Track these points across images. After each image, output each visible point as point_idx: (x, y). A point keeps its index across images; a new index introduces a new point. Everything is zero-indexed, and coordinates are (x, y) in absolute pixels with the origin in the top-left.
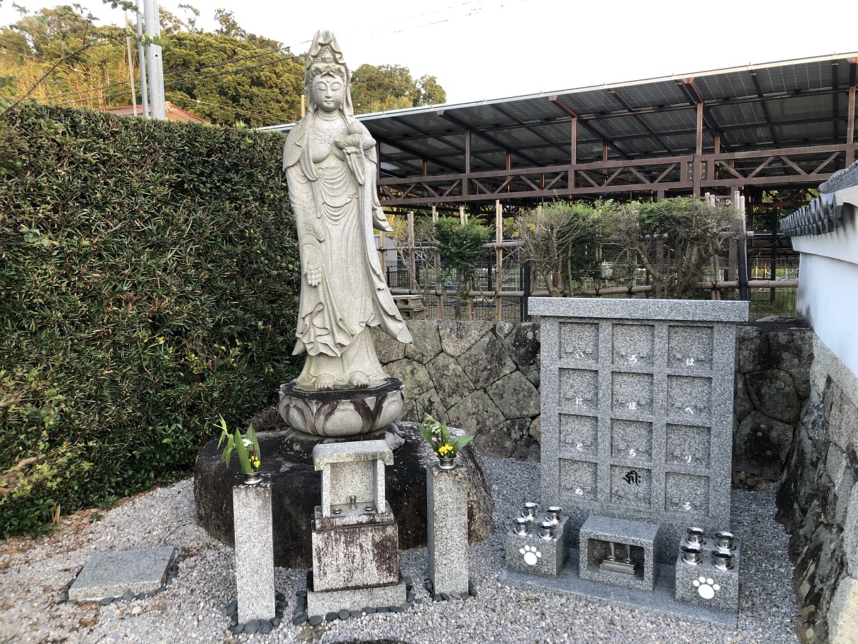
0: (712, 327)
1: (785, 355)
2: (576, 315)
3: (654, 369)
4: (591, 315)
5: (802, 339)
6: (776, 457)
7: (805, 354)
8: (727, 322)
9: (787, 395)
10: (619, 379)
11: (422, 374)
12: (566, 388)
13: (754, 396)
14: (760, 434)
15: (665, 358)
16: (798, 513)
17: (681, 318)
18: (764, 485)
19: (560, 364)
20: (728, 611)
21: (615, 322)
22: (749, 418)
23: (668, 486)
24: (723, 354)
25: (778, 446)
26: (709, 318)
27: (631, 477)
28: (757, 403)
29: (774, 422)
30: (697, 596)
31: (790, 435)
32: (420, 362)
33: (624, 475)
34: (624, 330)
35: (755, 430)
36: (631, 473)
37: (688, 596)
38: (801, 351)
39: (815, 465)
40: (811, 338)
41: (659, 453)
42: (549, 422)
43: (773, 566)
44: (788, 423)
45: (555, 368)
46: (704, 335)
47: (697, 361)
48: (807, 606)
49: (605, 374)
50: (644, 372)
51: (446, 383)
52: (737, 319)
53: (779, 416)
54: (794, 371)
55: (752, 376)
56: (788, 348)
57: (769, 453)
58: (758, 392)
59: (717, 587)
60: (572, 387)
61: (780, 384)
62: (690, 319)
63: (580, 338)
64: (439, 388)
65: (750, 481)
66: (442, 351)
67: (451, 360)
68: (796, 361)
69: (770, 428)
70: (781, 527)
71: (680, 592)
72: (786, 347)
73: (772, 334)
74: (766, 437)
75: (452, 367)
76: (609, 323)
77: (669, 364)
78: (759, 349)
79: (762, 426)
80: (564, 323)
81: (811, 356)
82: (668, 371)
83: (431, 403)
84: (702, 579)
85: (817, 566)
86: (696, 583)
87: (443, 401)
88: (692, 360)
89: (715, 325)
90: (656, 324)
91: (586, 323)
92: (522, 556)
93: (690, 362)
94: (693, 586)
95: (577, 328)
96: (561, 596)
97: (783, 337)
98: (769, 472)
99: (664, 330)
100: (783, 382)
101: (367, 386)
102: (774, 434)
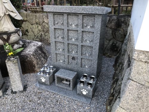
0: (95, 16)
1: (123, 24)
2: (56, 11)
3: (78, 29)
4: (60, 11)
5: (127, 20)
6: (117, 50)
7: (128, 24)
8: (99, 14)
9: (122, 35)
10: (70, 32)
11: (40, 28)
12: (57, 34)
13: (114, 35)
14: (114, 44)
15: (81, 26)
16: (117, 66)
17: (85, 13)
18: (113, 57)
19: (54, 27)
20: (89, 98)
21: (68, 14)
22: (112, 40)
23: (82, 61)
24: (97, 25)
25: (118, 47)
26: (93, 13)
27: (73, 58)
28: (114, 37)
29: (118, 41)
30: (82, 93)
31: (121, 45)
32: (39, 24)
33: (72, 58)
34: (71, 16)
35: (113, 43)
36: (73, 57)
37: (80, 93)
38: (127, 23)
39: (123, 55)
40: (130, 20)
41: (79, 53)
42: (53, 43)
43: (108, 81)
44: (121, 42)
45: (53, 28)
46: (92, 18)
47: (91, 27)
48: (111, 97)
49: (66, 30)
50: (76, 30)
51: (45, 30)
52: (102, 13)
53: (119, 40)
54: (124, 29)
55: (114, 30)
56: (124, 22)
57: (115, 49)
58: (115, 34)
59: (87, 92)
60: (58, 34)
61: (120, 32)
62: (88, 13)
63: (60, 19)
64: (43, 31)
65: (110, 56)
66: (44, 22)
67: (46, 24)
68: (125, 26)
69: (117, 43)
70: (114, 69)
71: (78, 92)
72: (123, 22)
73: (120, 18)
74: (115, 45)
75: (46, 26)
76: (66, 14)
77: (83, 28)
78: (116, 23)
79: (115, 42)
80: (55, 14)
81: (129, 25)
82: (82, 30)
83: (42, 35)
84: (83, 90)
85: (116, 85)
86: (82, 91)
87: (44, 34)
88: (89, 26)
89: (96, 15)
90: (79, 15)
91: (61, 14)
92: (41, 80)
93: (89, 27)
94: (81, 91)
95: (59, 16)
96: (48, 91)
97: (123, 19)
98: (115, 54)
99: (81, 17)
100: (121, 32)
101: (8, 32)
102: (117, 44)
